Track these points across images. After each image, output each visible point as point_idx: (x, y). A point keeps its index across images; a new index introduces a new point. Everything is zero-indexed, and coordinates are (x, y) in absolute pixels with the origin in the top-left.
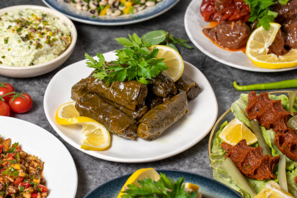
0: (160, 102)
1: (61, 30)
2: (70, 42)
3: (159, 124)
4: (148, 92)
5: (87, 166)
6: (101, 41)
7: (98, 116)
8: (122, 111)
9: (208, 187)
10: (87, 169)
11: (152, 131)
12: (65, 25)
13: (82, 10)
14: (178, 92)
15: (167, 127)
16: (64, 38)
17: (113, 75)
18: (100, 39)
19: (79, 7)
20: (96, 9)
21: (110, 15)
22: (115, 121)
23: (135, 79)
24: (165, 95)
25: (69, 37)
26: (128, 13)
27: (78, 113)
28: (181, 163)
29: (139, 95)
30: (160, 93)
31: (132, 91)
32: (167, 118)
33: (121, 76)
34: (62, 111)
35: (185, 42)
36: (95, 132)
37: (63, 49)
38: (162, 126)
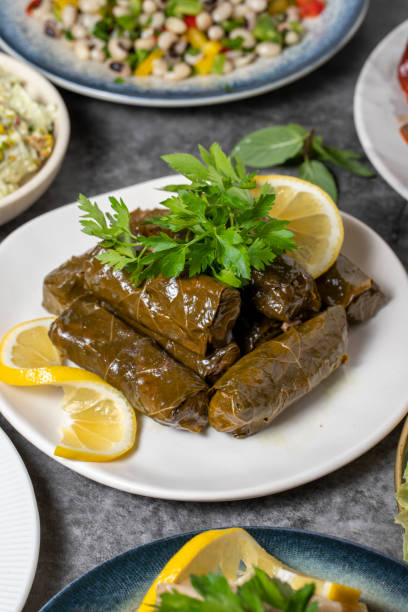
0: (275, 332)
1: (29, 116)
2: (49, 149)
3: (266, 396)
4: (242, 308)
5: (71, 500)
6: (134, 145)
7: (105, 365)
8: (170, 355)
9: (388, 584)
10: (71, 509)
11: (246, 414)
12: (40, 102)
13: (90, 58)
14: (324, 307)
15: (288, 403)
16: (35, 139)
17: (150, 262)
18: (132, 138)
19: (81, 51)
20: (127, 59)
21: (162, 76)
22: (150, 381)
23: (208, 273)
24: (287, 316)
25: (49, 137)
26: (209, 73)
27: (55, 352)
28: (320, 504)
29: (216, 316)
30: (273, 310)
31: (199, 306)
32: (289, 379)
33: (171, 265)
34: (16, 344)
35: (352, 159)
36: (98, 409)
37: (32, 168)
38: (274, 400)
